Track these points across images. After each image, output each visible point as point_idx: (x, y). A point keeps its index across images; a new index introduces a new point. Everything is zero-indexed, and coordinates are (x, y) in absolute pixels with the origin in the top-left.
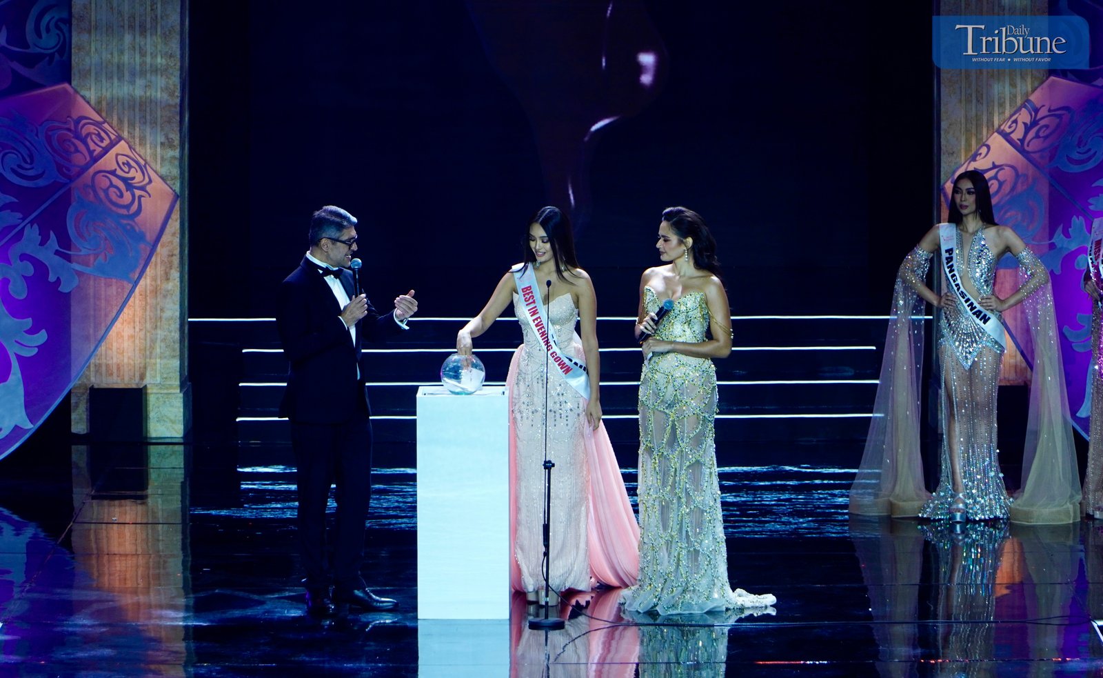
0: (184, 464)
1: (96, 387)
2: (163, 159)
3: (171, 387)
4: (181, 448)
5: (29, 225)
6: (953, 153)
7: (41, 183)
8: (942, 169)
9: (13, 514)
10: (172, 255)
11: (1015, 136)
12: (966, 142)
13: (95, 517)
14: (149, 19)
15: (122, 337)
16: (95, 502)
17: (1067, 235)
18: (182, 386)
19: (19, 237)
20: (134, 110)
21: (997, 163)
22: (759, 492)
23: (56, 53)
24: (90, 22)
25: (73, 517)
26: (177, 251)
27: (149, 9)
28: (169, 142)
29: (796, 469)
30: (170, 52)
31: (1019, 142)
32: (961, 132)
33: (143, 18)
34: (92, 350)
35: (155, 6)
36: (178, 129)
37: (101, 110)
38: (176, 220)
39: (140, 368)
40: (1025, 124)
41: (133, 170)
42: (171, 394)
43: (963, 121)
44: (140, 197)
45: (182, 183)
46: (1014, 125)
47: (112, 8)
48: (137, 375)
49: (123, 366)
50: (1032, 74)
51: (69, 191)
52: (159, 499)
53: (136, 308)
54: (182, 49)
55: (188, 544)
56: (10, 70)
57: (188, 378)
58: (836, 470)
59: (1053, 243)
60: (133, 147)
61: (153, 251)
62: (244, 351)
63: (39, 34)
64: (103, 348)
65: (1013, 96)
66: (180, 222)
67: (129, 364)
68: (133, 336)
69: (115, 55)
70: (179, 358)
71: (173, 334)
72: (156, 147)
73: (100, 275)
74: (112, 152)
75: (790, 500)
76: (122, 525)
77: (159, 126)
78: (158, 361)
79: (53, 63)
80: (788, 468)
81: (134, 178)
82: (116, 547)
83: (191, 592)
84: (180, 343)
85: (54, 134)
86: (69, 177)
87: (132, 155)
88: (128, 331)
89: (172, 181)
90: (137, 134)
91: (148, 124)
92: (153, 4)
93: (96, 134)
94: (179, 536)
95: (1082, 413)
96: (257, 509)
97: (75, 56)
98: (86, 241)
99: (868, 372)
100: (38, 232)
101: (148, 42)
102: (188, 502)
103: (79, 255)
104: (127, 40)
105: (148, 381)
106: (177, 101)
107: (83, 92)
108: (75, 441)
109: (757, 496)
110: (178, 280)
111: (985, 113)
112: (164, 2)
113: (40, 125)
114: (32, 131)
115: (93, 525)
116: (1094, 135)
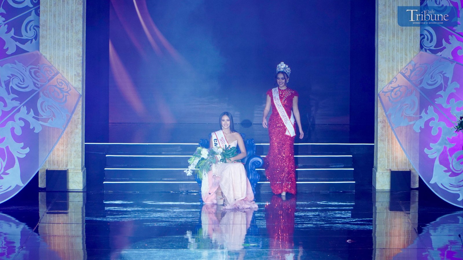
0: (83, 200)
1: (48, 169)
2: (75, 81)
3: (78, 170)
4: (82, 194)
5: (23, 106)
6: (383, 81)
7: (27, 90)
8: (378, 87)
9: (16, 219)
10: (79, 119)
11: (407, 74)
12: (388, 76)
13: (48, 221)
14: (70, 26)
15: (59, 150)
16: (48, 214)
17: (426, 113)
18: (82, 169)
19: (19, 110)
20: (64, 62)
21: (400, 85)
22: (307, 212)
23: (33, 39)
24: (47, 27)
25: (39, 221)
26: (81, 117)
27: (70, 22)
28: (78, 74)
29: (321, 203)
30: (78, 39)
31: (408, 77)
32: (386, 73)
33: (68, 26)
34: (47, 155)
35: (73, 21)
36: (81, 69)
37: (51, 61)
38: (80, 105)
39: (66, 162)
40: (411, 70)
41: (63, 85)
42: (78, 172)
43: (387, 68)
44: (66, 96)
45: (83, 90)
46: (406, 70)
47: (55, 22)
48: (65, 165)
49: (59, 162)
50: (413, 51)
51: (38, 93)
52: (73, 214)
53: (65, 139)
54: (83, 38)
55: (84, 232)
56: (15, 45)
57: (84, 166)
58: (336, 203)
59: (421, 116)
60: (63, 76)
61: (71, 117)
62: (107, 156)
63: (27, 32)
64: (52, 154)
65: (406, 59)
66: (82, 106)
67: (61, 161)
68: (63, 150)
69: (57, 40)
70: (81, 158)
71: (79, 149)
72: (73, 76)
73: (50, 126)
74: (56, 78)
75: (319, 215)
76: (59, 224)
77: (74, 67)
78: (73, 159)
79: (32, 43)
80: (318, 203)
81: (64, 88)
82: (56, 233)
83: (85, 251)
84: (82, 152)
85: (33, 71)
86: (38, 88)
87: (63, 79)
88: (61, 148)
89: (79, 90)
90: (65, 71)
91: (69, 67)
92: (72, 20)
93: (49, 71)
94: (81, 229)
95: (432, 182)
96: (111, 218)
97: (41, 40)
98: (45, 113)
99: (349, 165)
100: (26, 109)
101: (70, 35)
102: (84, 215)
103: (42, 118)
104: (61, 34)
105: (69, 167)
106: (81, 58)
107: (44, 54)
108: (40, 190)
109: (306, 214)
110: (81, 128)
111: (395, 65)
112: (76, 20)
113: (27, 67)
114: (24, 69)
115: (47, 224)
116: (437, 75)
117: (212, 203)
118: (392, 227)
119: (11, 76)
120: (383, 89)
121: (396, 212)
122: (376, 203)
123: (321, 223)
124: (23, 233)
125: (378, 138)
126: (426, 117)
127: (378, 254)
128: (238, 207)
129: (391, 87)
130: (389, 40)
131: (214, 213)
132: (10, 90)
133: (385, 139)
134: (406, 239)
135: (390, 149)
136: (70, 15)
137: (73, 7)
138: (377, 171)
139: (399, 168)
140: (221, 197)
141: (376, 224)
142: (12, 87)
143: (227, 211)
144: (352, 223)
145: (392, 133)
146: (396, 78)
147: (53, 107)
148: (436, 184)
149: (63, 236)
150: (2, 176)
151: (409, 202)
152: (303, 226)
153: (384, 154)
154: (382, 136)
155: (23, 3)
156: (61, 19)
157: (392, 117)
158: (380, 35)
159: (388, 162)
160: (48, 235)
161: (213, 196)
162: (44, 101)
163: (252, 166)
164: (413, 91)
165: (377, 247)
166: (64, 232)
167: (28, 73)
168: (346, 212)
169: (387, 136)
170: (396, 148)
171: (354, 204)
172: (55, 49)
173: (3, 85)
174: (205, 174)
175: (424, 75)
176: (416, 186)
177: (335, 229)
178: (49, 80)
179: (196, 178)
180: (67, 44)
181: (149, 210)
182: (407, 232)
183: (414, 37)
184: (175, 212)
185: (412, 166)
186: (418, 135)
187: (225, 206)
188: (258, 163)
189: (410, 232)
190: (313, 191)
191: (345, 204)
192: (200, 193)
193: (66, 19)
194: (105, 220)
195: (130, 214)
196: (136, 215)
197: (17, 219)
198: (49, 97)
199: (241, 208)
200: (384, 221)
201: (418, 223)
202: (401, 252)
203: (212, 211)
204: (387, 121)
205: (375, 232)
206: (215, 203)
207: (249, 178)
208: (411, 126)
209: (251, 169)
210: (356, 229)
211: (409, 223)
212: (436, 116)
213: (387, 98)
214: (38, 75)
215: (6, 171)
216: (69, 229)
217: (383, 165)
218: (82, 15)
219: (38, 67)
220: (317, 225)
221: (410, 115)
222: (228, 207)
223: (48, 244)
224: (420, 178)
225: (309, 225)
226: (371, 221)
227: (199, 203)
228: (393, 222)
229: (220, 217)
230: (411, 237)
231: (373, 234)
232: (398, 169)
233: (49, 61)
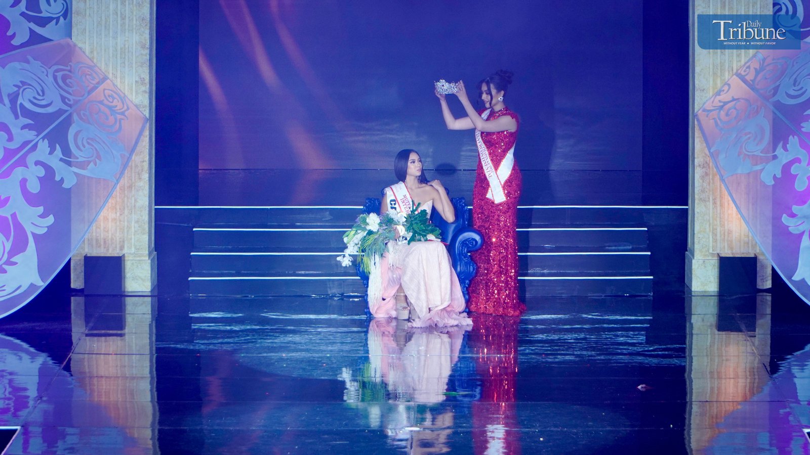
0: (152, 311)
1: (89, 255)
2: (137, 93)
3: (142, 255)
4: (149, 299)
5: (42, 140)
6: (704, 90)
7: (50, 110)
8: (696, 101)
10: (143, 162)
11: (749, 78)
12: (713, 81)
13: (88, 349)
15: (108, 219)
16: (88, 338)
17: (786, 149)
18: (150, 254)
19: (35, 147)
20: (116, 58)
21: (735, 97)
22: (563, 333)
23: (61, 17)
25: (72, 349)
26: (147, 158)
28: (141, 80)
29: (590, 317)
30: (143, 16)
31: (751, 82)
32: (709, 75)
34: (86, 229)
36: (148, 71)
37: (93, 58)
38: (146, 137)
39: (120, 242)
40: (756, 69)
41: (116, 100)
42: (142, 260)
43: (711, 67)
45: (150, 110)
46: (748, 69)
48: (118, 246)
49: (108, 240)
51: (70, 116)
52: (134, 337)
53: (118, 199)
54: (151, 14)
55: (154, 370)
56: (28, 29)
57: (154, 249)
58: (618, 317)
59: (776, 155)
60: (116, 84)
61: (129, 159)
62: (194, 229)
63: (49, 3)
64: (94, 228)
66: (149, 138)
67: (112, 239)
68: (115, 219)
69: (103, 18)
70: (147, 234)
71: (144, 217)
72: (132, 84)
73: (92, 176)
74: (101, 88)
75: (585, 339)
76: (107, 355)
77: (134, 69)
78: (133, 237)
79: (59, 24)
80: (585, 316)
81: (116, 106)
82: (102, 371)
83: (156, 404)
84: (149, 224)
85: (59, 74)
86: (70, 106)
87: (115, 90)
88: (112, 215)
89: (143, 109)
90: (119, 75)
91: (127, 67)
93: (89, 75)
94: (147, 364)
95: (797, 277)
96: (203, 344)
97: (75, 19)
98: (82, 151)
99: (642, 246)
100: (48, 145)
101: (127, 8)
102: (154, 339)
103: (77, 162)
104: (112, 7)
105: (125, 251)
106: (148, 51)
107: (80, 45)
108: (74, 294)
109: (562, 336)
110: (147, 179)
111: (727, 61)
113: (50, 68)
114: (43, 72)
115: (86, 356)
116: (806, 78)
117: (388, 316)
118: (723, 360)
119: (21, 85)
120: (705, 103)
121: (729, 333)
122: (693, 316)
123: (589, 353)
124: (43, 372)
125: (696, 196)
126: (784, 157)
127: (696, 412)
128: (436, 324)
129: (720, 101)
131: (392, 335)
132: (17, 110)
133: (709, 198)
134: (748, 384)
135: (718, 215)
138: (693, 256)
139: (734, 251)
140: (405, 305)
141: (693, 355)
142: (21, 104)
143: (414, 330)
144: (647, 353)
145: (720, 187)
146: (729, 85)
147: (96, 141)
148: (803, 281)
149: (115, 377)
150: (5, 267)
151: (754, 314)
152: (557, 358)
153: (708, 226)
154: (703, 191)
157: (722, 157)
158: (699, 5)
159: (715, 241)
160: (88, 375)
161: (390, 304)
162: (80, 131)
163: (462, 249)
164: (761, 108)
165: (694, 398)
166: (117, 370)
167: (51, 79)
168: (636, 333)
169: (711, 193)
170: (728, 214)
171: (652, 318)
172: (101, 34)
173: (6, 101)
174: (375, 263)
175: (781, 78)
176: (766, 285)
177: (615, 365)
178: (90, 92)
179: (359, 270)
180: (121, 26)
181: (271, 329)
182: (749, 371)
183: (762, 9)
184: (320, 333)
185: (760, 247)
186: (770, 190)
187: (411, 322)
188: (473, 243)
189: (755, 370)
190: (575, 294)
191: (633, 318)
192: (366, 297)
194: (192, 347)
195: (238, 337)
196: (248, 339)
197: (31, 347)
198: (89, 123)
199: (441, 325)
200: (707, 351)
201: (771, 354)
202: (739, 407)
203: (389, 332)
204: (711, 164)
205: (691, 370)
206: (394, 317)
207: (456, 270)
208: (757, 174)
209: (459, 254)
210: (656, 364)
211: (753, 353)
212: (802, 154)
213: (712, 122)
214: (70, 82)
215: (11, 258)
216: (126, 364)
217: (704, 246)
219: (69, 68)
220: (583, 357)
221: (755, 153)
222: (417, 324)
223: (88, 392)
224: (773, 269)
225: (567, 358)
226: (683, 350)
227: (364, 317)
228: (724, 352)
229: (402, 343)
230: (757, 381)
231: (686, 375)
232: (733, 254)
233: (90, 56)
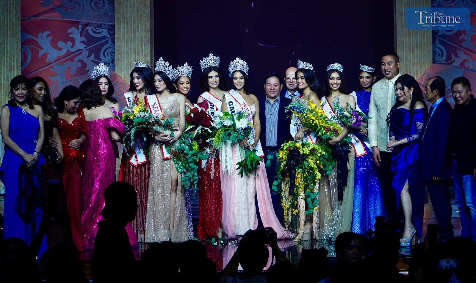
11: (422, 83)
14: (140, 50)
23: (111, 63)
24: (121, 51)
27: (140, 47)
30: (147, 61)
33: (138, 50)
37: (125, 80)
40: (425, 79)
46: (422, 80)
47: (128, 47)
50: (427, 64)
63: (105, 56)
65: (421, 71)
92: (141, 45)
93: (123, 88)
97: (116, 62)
101: (140, 58)
104: (133, 57)
107: (119, 74)
112: (145, 45)
130: (406, 56)
136: (140, 41)
137: (142, 34)
155: (102, 33)
156: (133, 44)
158: (399, 52)
172: (128, 69)
183: (428, 53)
193: (136, 44)
218: (150, 40)
233: (124, 80)
